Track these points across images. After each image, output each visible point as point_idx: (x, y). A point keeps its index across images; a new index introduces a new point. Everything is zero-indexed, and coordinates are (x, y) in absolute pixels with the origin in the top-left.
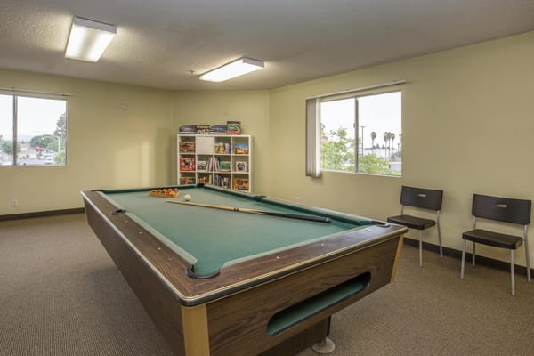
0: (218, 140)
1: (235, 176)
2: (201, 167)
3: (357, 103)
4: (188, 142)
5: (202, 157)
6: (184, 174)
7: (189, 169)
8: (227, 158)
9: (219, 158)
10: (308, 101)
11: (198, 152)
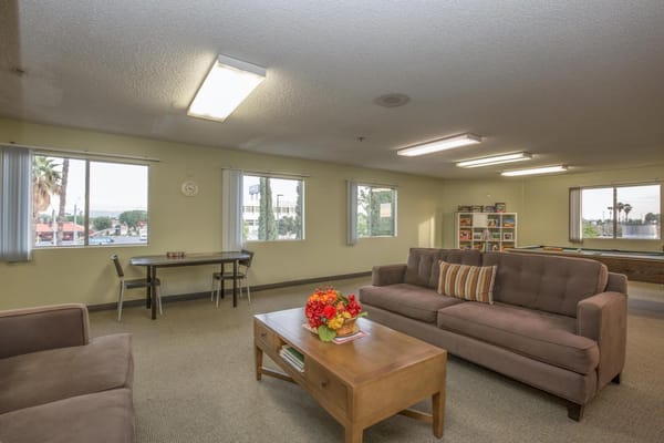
0: (490, 217)
1: (504, 243)
2: (476, 237)
3: (615, 191)
4: (467, 219)
5: (477, 230)
6: (461, 243)
7: (466, 239)
8: (497, 230)
9: (491, 230)
10: (571, 189)
11: (475, 225)
